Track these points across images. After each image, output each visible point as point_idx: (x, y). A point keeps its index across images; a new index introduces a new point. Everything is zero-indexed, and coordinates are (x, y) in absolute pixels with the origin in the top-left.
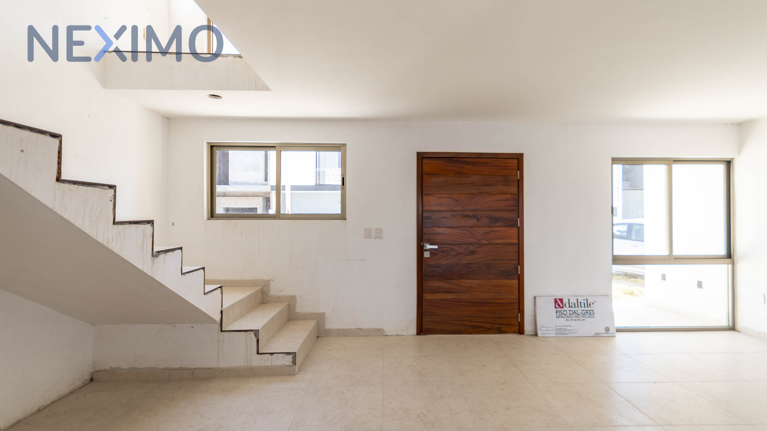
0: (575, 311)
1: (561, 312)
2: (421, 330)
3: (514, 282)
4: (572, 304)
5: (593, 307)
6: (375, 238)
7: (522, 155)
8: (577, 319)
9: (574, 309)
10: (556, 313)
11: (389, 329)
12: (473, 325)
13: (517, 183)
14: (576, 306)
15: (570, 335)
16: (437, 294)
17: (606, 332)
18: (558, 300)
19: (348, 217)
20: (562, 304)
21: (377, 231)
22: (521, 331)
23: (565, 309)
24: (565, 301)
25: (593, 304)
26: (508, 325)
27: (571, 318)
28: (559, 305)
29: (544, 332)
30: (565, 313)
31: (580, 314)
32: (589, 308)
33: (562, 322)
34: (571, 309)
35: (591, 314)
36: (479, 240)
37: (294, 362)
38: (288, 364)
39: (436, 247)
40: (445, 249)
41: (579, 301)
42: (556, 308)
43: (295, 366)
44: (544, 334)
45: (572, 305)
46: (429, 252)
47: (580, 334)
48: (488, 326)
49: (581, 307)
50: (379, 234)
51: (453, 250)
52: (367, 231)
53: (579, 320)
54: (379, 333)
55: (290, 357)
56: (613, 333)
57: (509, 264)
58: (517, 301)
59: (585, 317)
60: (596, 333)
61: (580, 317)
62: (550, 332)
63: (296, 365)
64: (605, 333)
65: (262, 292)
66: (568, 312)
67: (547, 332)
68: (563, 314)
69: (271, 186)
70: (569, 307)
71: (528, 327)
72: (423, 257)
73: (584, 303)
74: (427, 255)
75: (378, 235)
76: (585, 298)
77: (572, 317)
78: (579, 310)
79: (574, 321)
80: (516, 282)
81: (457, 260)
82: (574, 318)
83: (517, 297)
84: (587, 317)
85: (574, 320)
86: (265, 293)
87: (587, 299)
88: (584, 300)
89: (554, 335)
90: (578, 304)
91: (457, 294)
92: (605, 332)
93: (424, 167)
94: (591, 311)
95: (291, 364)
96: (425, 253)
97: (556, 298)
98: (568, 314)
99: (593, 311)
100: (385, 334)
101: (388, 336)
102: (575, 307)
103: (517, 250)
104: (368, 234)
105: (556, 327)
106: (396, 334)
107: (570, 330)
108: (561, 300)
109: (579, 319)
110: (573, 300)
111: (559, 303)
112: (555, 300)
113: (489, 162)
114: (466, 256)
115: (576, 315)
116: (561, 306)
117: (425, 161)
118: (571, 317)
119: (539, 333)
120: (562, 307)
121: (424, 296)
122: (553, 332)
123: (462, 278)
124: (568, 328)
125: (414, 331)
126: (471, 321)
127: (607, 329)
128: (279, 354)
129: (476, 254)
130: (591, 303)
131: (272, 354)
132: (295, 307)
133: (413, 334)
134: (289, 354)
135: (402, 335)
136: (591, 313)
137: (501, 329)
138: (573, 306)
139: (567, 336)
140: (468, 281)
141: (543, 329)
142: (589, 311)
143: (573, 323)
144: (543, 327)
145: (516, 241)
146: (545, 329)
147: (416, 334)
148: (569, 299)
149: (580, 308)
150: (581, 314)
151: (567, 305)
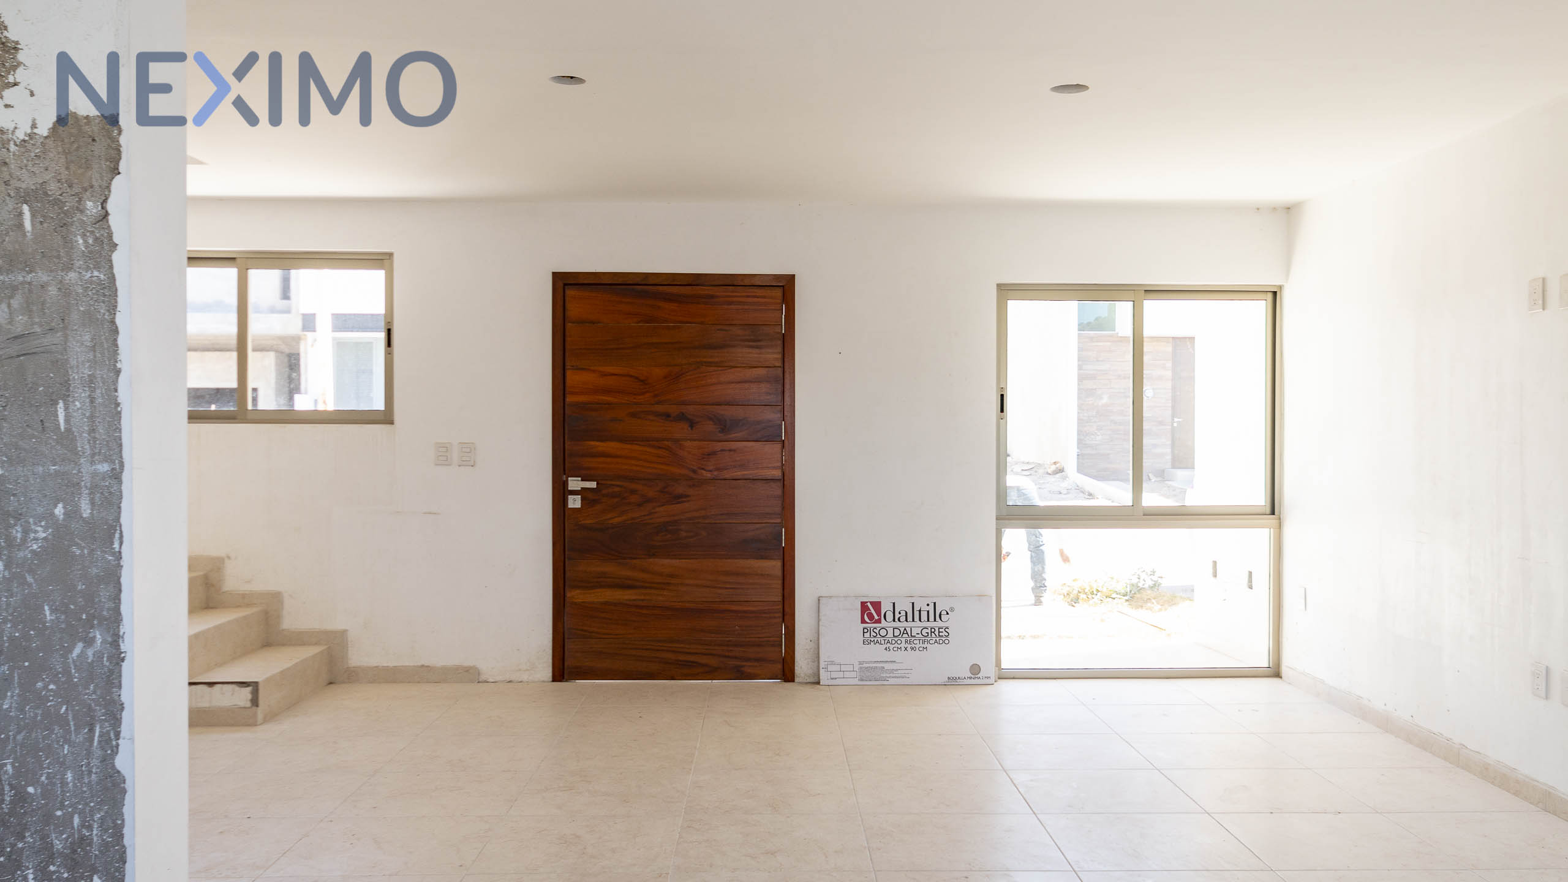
0: (905, 629)
1: (875, 630)
2: (562, 671)
3: (774, 566)
4: (900, 613)
5: (949, 621)
6: (460, 466)
7: (791, 279)
8: (909, 646)
9: (905, 624)
10: (864, 632)
11: (489, 667)
12: (681, 661)
13: (780, 342)
14: (910, 618)
15: (892, 681)
16: (598, 590)
17: (973, 676)
18: (869, 604)
19: (397, 417)
20: (879, 614)
21: (464, 450)
22: (787, 674)
23: (884, 623)
24: (886, 607)
25: (948, 614)
26: (757, 660)
27: (896, 645)
28: (871, 617)
29: (834, 675)
30: (883, 632)
31: (917, 636)
32: (939, 624)
33: (876, 652)
34: (897, 624)
35: (941, 636)
36: (694, 471)
37: (255, 702)
38: (242, 704)
39: (593, 485)
40: (617, 489)
41: (917, 608)
42: (863, 621)
43: (255, 708)
44: (832, 679)
45: (900, 615)
46: (580, 496)
47: (914, 679)
48: (713, 662)
49: (920, 621)
50: (468, 457)
51: (633, 492)
52: (441, 449)
53: (912, 649)
54: (469, 675)
55: (246, 692)
56: (988, 678)
57: (758, 526)
58: (780, 607)
59: (928, 642)
60: (949, 678)
61: (915, 642)
62: (847, 674)
63: (257, 706)
64: (970, 678)
65: (206, 584)
66: (890, 631)
67: (841, 675)
68: (878, 636)
69: (304, 315)
70: (894, 620)
71: (802, 665)
72: (566, 509)
73: (928, 612)
74: (574, 504)
75: (464, 459)
76: (930, 601)
77: (899, 642)
78: (916, 627)
79: (903, 653)
80: (778, 564)
81: (644, 516)
82: (903, 645)
83: (780, 599)
84: (931, 642)
85: (903, 649)
86: (213, 585)
87: (935, 603)
88: (928, 605)
89: (856, 681)
90: (914, 613)
91: (644, 591)
92: (970, 675)
93: (568, 306)
94: (941, 630)
95: (249, 704)
96: (571, 498)
97: (865, 600)
98: (890, 634)
99: (946, 630)
100: (483, 678)
101: (488, 682)
102: (906, 620)
103: (779, 492)
104: (443, 455)
105: (860, 663)
106: (508, 677)
107: (892, 671)
108: (877, 605)
109: (913, 646)
110: (903, 606)
111: (870, 611)
112: (863, 604)
113: (718, 294)
114: (662, 506)
115: (908, 639)
116: (876, 617)
117: (570, 292)
118: (896, 642)
119: (824, 677)
120: (879, 621)
121: (568, 595)
122: (853, 674)
123: (654, 555)
124: (887, 666)
125: (546, 672)
126: (673, 651)
127: (975, 669)
128: (226, 685)
129: (688, 501)
130: (944, 613)
131: (211, 684)
132: (279, 617)
133: (546, 679)
134: (244, 685)
135: (520, 680)
136: (941, 634)
137: (743, 669)
138: (903, 619)
139: (885, 683)
140: (666, 561)
141: (830, 668)
142: (937, 629)
143: (898, 656)
144: (832, 663)
145: (778, 474)
146: (837, 668)
147: (551, 679)
148: (894, 604)
149: (917, 623)
150: (920, 635)
151: (890, 616)
